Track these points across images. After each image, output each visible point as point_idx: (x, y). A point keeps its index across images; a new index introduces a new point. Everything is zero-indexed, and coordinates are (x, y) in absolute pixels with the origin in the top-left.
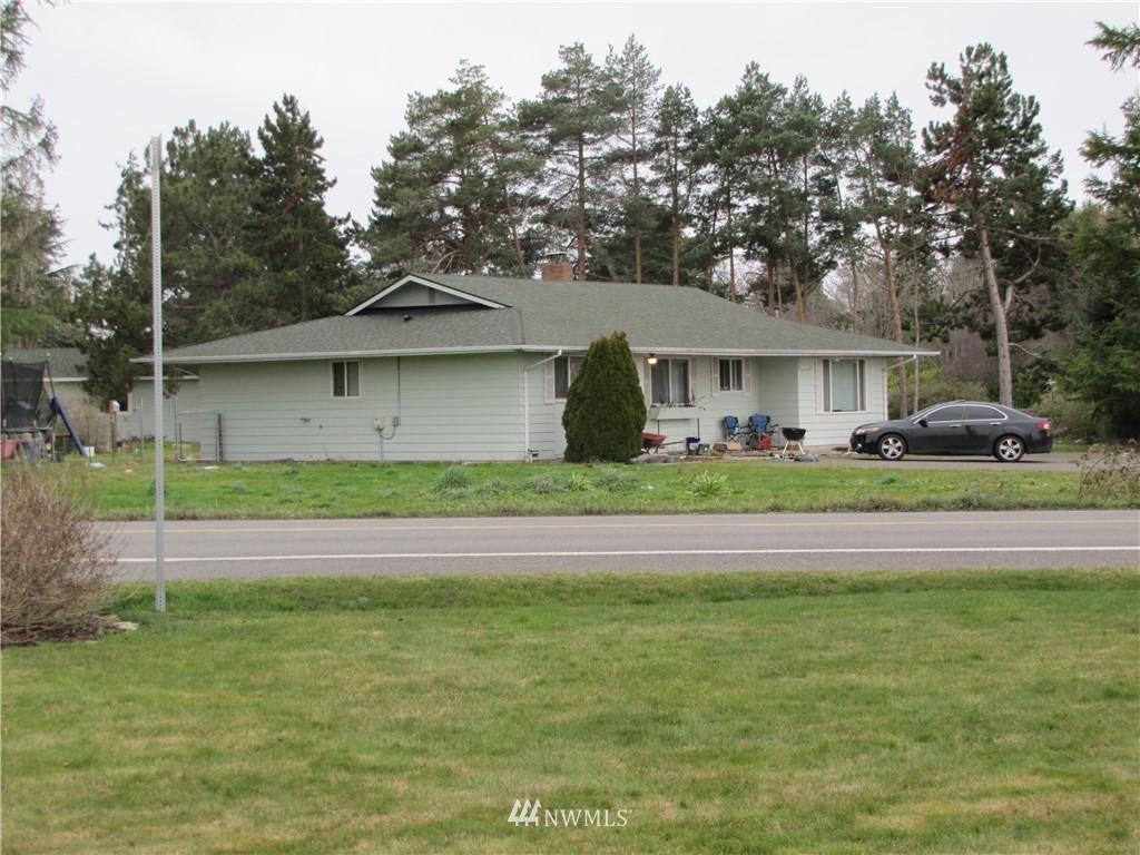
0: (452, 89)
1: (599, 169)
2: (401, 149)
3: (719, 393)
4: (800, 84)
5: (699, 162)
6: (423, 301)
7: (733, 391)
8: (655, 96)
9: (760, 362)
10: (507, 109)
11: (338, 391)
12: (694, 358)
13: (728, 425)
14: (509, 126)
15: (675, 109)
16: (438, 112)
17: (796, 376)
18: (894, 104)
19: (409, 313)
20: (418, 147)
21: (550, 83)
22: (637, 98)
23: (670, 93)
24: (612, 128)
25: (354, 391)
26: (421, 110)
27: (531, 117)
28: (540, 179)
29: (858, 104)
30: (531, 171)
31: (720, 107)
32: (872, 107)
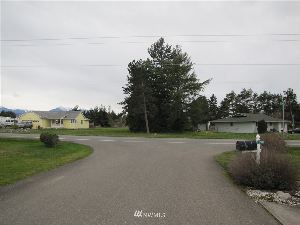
0: (231, 93)
1: (247, 101)
2: (225, 99)
3: (270, 126)
4: (269, 92)
5: (258, 101)
6: (239, 116)
7: (271, 126)
8: (253, 94)
9: (274, 123)
10: (237, 95)
11: (231, 125)
12: (268, 122)
13: (271, 129)
14: (237, 97)
15: (255, 95)
16: (229, 95)
17: (278, 126)
18: (280, 95)
19: (238, 117)
20: (227, 99)
21: (242, 92)
22: (251, 95)
23: (255, 93)
24: (248, 97)
25: (233, 125)
26: (227, 95)
27: (239, 96)
28: (240, 103)
29: (276, 94)
30: (239, 101)
31: (261, 95)
32: (278, 95)
